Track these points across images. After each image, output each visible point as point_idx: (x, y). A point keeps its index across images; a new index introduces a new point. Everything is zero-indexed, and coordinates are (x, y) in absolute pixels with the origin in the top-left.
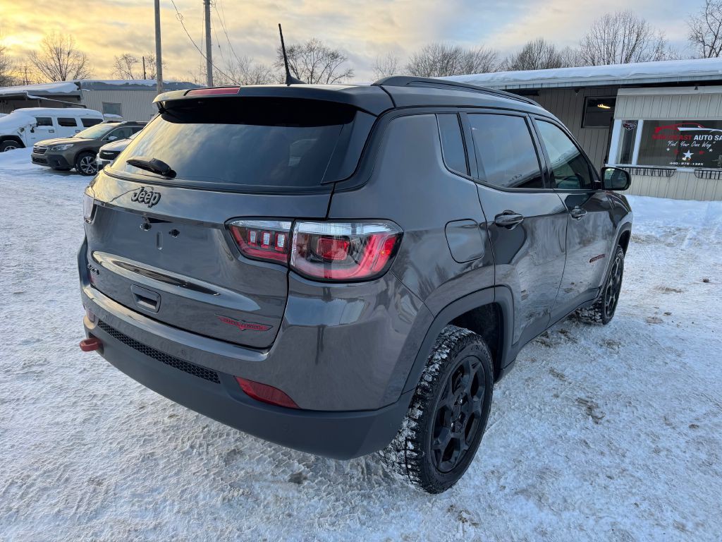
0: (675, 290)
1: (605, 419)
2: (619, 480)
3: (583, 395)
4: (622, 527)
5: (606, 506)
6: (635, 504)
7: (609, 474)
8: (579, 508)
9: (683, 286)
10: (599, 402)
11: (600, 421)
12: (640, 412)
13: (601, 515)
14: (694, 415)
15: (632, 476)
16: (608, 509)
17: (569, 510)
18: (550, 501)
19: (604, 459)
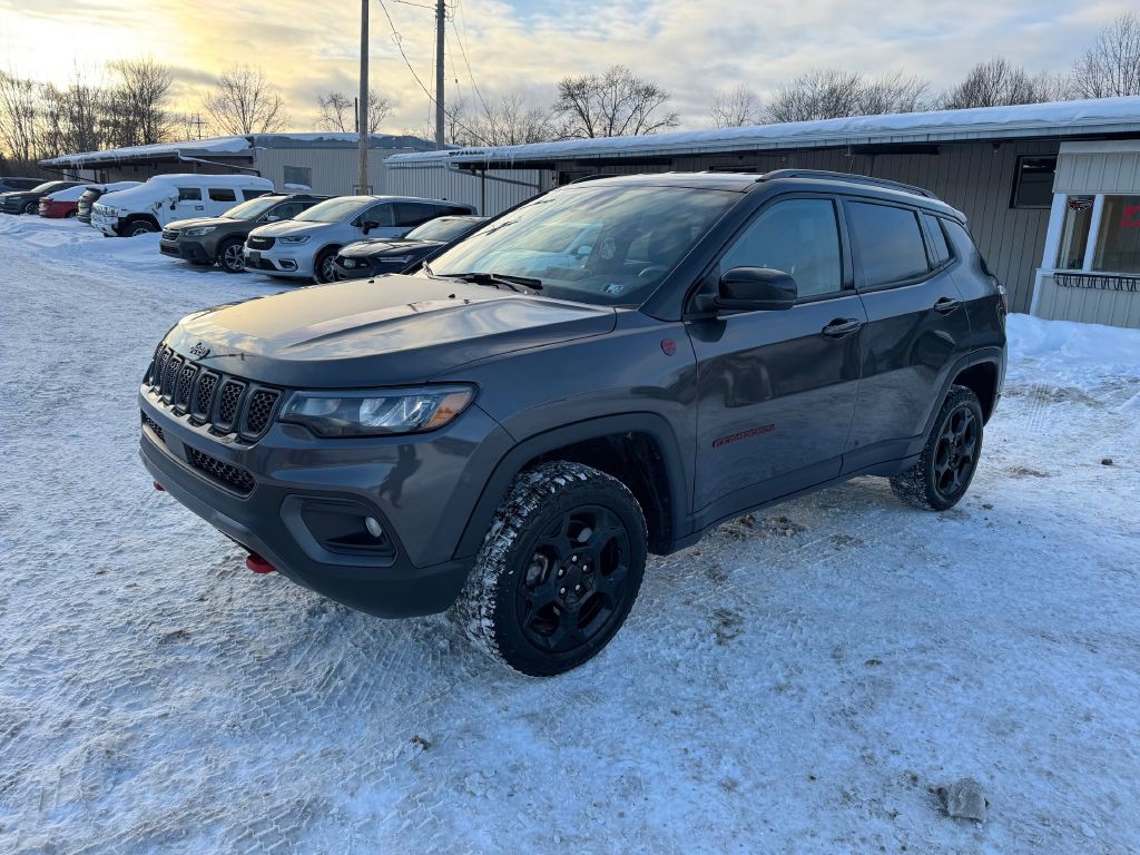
0: (1036, 474)
1: (736, 639)
2: (687, 718)
3: (731, 605)
4: (639, 774)
5: (638, 748)
6: (686, 750)
7: (677, 708)
8: (595, 746)
9: (1057, 468)
10: (749, 616)
11: (730, 641)
12: (803, 637)
13: (622, 757)
14: (890, 648)
15: (713, 715)
16: (639, 751)
17: (577, 746)
18: (558, 731)
19: (688, 689)
